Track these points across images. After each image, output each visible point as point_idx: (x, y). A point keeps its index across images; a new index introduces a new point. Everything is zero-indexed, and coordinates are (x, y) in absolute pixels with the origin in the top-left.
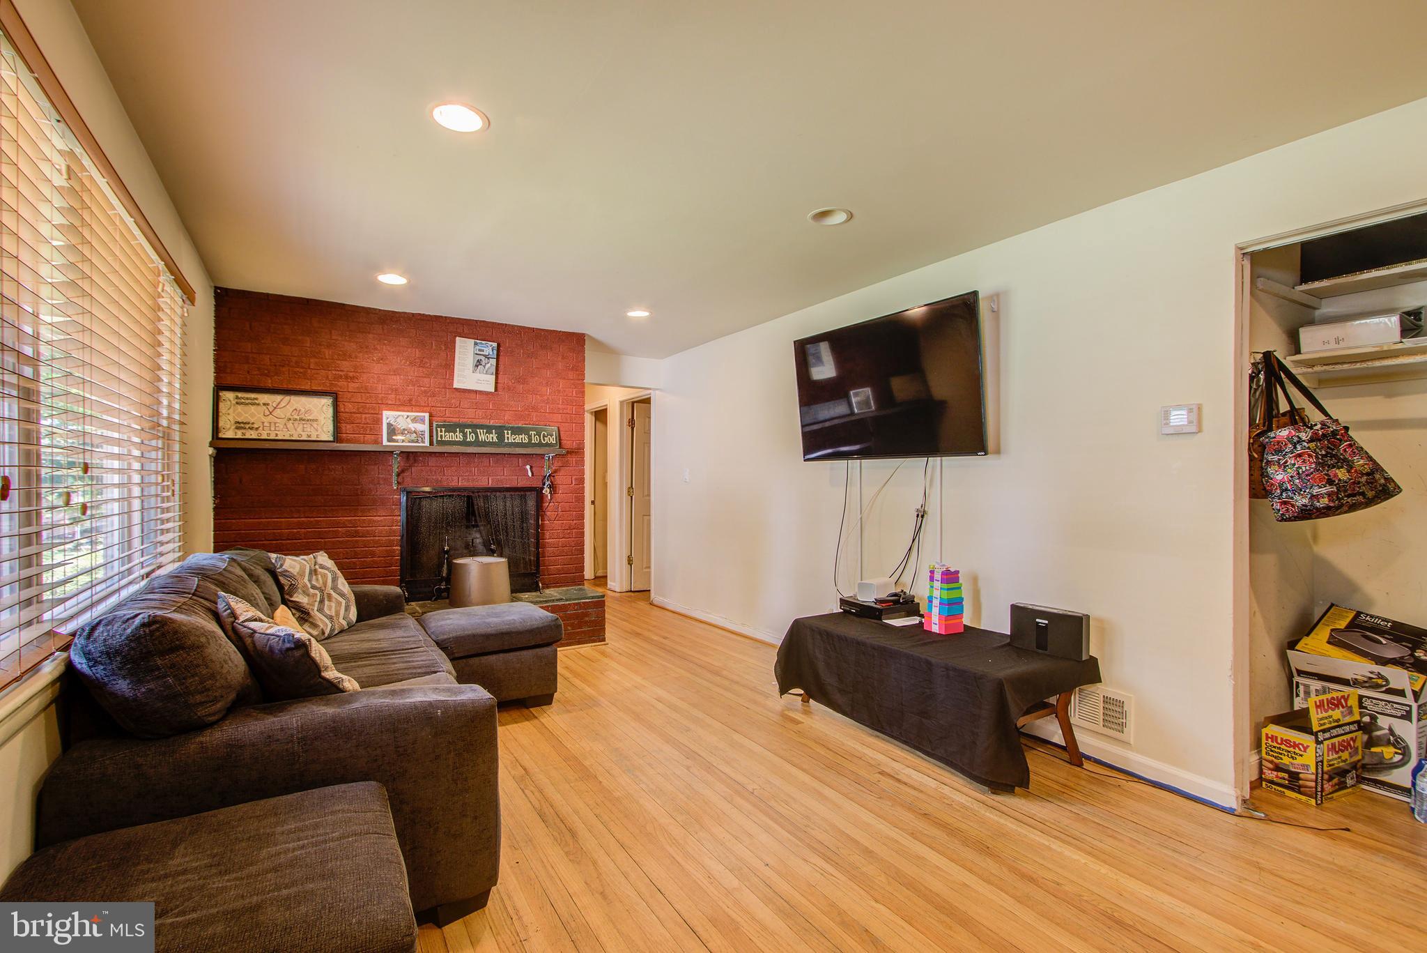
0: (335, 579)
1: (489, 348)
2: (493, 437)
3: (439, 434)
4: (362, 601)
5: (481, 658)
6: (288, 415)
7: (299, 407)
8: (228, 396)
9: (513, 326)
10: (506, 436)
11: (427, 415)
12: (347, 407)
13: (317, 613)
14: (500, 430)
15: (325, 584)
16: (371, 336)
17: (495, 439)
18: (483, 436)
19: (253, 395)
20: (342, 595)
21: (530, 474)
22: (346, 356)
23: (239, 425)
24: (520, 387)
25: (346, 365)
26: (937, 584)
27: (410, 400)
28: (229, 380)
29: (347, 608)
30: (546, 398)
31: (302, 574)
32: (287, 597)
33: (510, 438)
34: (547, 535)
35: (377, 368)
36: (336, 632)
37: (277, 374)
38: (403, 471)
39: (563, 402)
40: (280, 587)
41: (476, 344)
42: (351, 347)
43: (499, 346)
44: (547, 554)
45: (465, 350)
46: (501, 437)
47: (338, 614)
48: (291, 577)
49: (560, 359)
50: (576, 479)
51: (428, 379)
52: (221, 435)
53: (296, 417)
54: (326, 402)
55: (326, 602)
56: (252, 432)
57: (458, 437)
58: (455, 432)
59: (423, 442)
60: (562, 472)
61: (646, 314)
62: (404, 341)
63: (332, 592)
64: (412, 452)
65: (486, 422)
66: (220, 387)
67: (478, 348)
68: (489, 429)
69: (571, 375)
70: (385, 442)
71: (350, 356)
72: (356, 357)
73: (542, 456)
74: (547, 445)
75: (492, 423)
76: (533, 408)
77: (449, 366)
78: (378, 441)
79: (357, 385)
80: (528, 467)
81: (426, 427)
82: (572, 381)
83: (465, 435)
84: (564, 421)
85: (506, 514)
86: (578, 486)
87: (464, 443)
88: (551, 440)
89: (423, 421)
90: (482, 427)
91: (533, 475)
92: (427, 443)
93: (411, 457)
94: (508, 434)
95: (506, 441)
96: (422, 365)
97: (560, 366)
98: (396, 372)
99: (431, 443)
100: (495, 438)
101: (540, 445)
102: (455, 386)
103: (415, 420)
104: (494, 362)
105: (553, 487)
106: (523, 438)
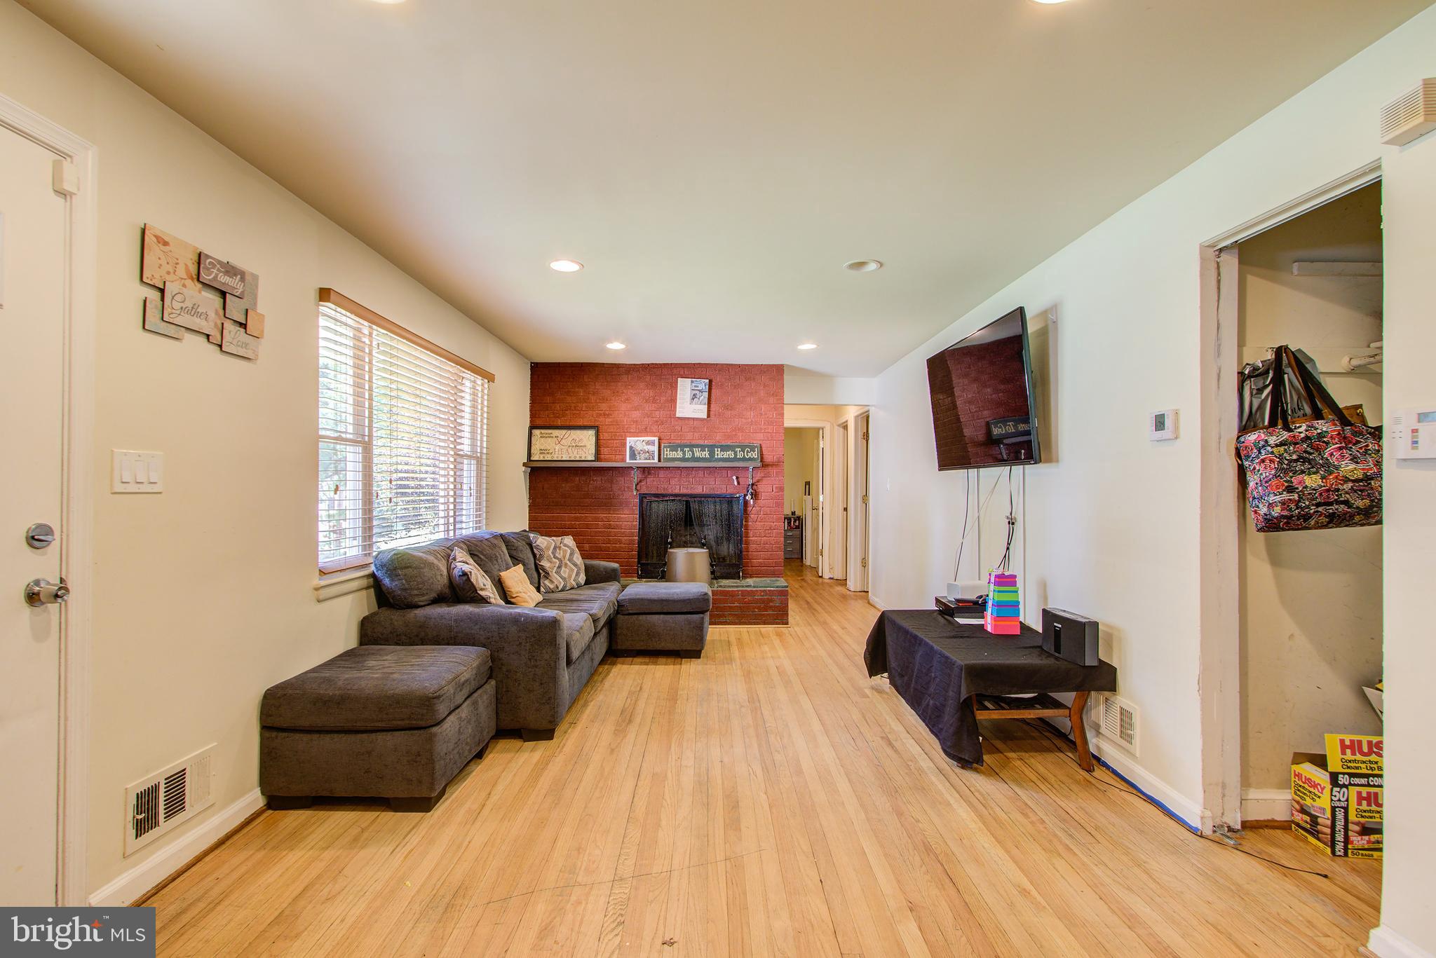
0: (572, 554)
1: (703, 384)
2: (706, 454)
3: (666, 453)
4: (588, 569)
5: (648, 616)
6: (569, 444)
7: (574, 437)
8: (536, 432)
9: (722, 365)
10: (716, 452)
11: (656, 439)
12: (604, 436)
13: (555, 574)
14: (711, 448)
15: (564, 558)
16: (620, 384)
17: (708, 456)
18: (698, 453)
19: (550, 431)
20: (575, 565)
21: (736, 483)
22: (604, 400)
23: (542, 451)
24: (728, 413)
25: (604, 406)
26: (992, 586)
27: (646, 428)
28: (538, 422)
29: (578, 574)
30: (750, 420)
31: (548, 548)
32: (538, 562)
33: (719, 454)
34: (751, 534)
35: (623, 407)
36: (568, 588)
37: (563, 416)
38: (640, 481)
39: (765, 423)
40: (534, 555)
41: (692, 382)
42: (607, 393)
43: (711, 382)
44: (751, 550)
45: (685, 387)
46: (712, 453)
47: (570, 576)
48: (542, 550)
49: (762, 388)
50: (776, 488)
51: (658, 412)
52: (532, 459)
53: (574, 444)
54: (592, 433)
55: (563, 569)
56: (549, 456)
57: (679, 454)
58: (677, 451)
59: (654, 459)
60: (765, 481)
61: (814, 346)
62: (642, 385)
63: (568, 562)
64: (647, 467)
65: (701, 442)
66: (532, 427)
67: (694, 384)
68: (703, 448)
69: (771, 400)
70: (628, 461)
71: (607, 400)
72: (610, 400)
73: (747, 469)
74: (750, 459)
75: (706, 442)
76: (739, 429)
77: (673, 401)
78: (624, 460)
79: (610, 420)
80: (734, 478)
81: (656, 449)
82: (773, 406)
83: (684, 453)
84: (766, 439)
85: (716, 515)
86: (778, 494)
87: (684, 459)
88: (754, 455)
89: (652, 443)
90: (697, 446)
91: (738, 483)
92: (656, 460)
93: (646, 470)
94: (718, 451)
95: (716, 457)
96: (654, 401)
97: (762, 393)
98: (636, 409)
99: (659, 461)
100: (707, 454)
101: (744, 459)
102: (677, 416)
103: (648, 443)
104: (706, 395)
105: (755, 495)
106: (730, 454)
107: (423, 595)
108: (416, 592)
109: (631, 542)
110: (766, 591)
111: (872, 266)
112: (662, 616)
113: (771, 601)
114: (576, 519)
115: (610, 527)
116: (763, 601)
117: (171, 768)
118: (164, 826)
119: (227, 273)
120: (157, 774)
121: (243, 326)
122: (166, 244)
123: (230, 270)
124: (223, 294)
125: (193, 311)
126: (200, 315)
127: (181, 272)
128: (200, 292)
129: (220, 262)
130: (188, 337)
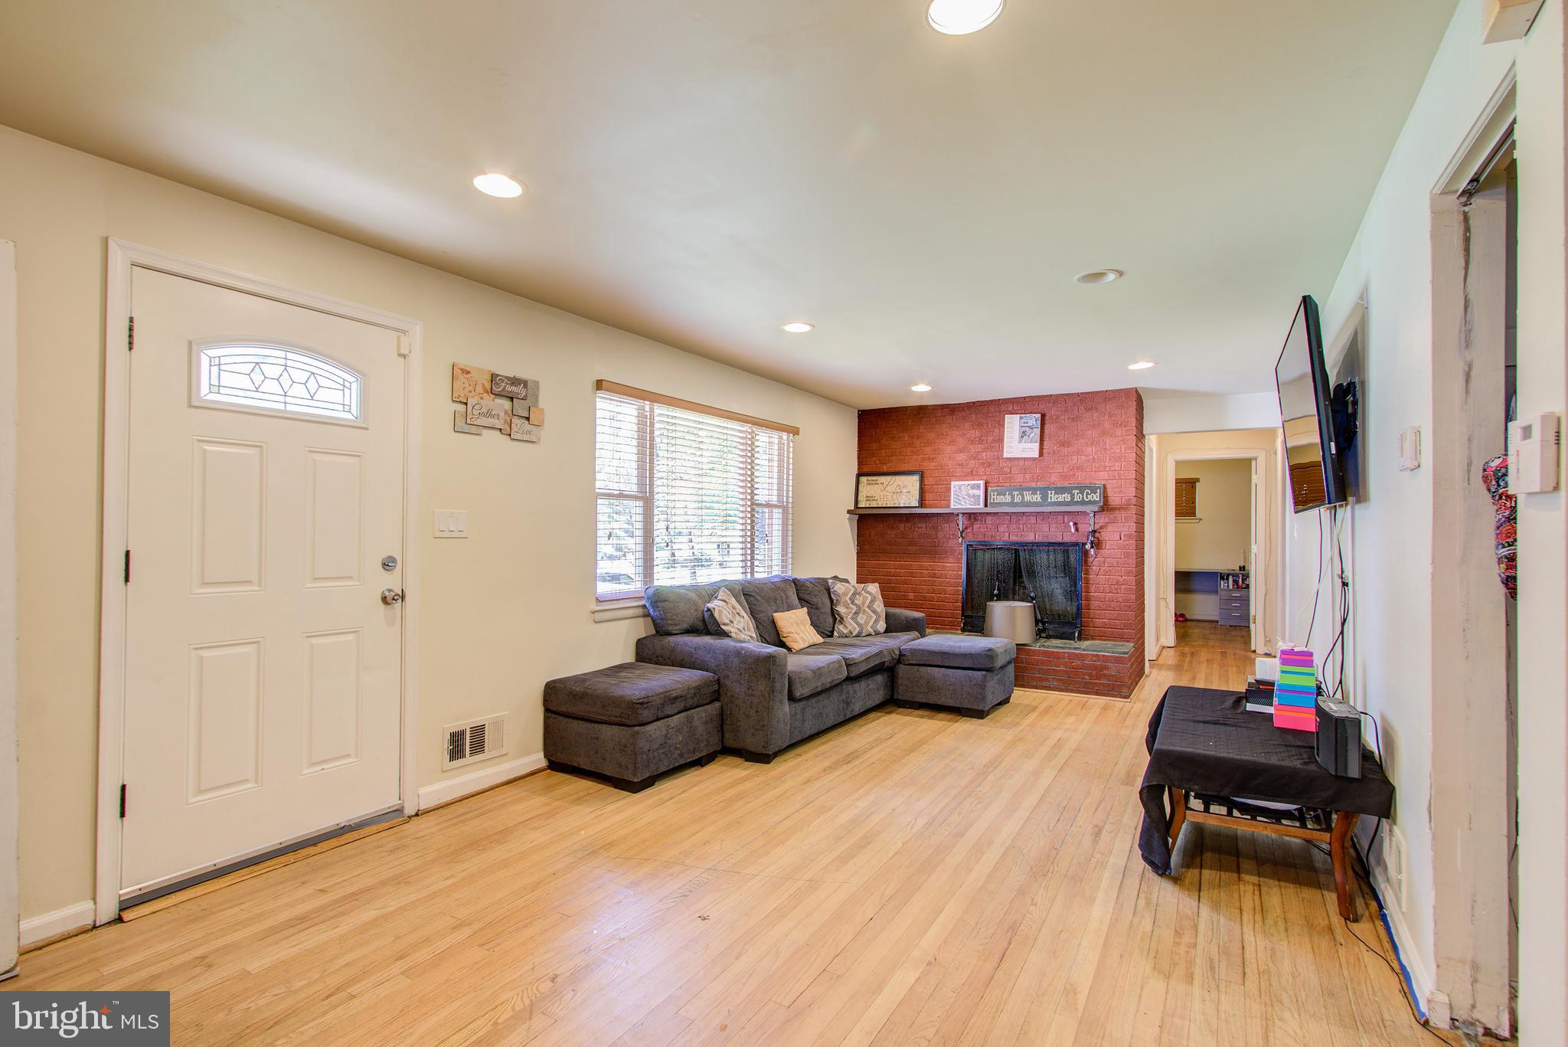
0: (873, 601)
1: (1033, 419)
2: (1037, 498)
3: (992, 497)
4: (888, 617)
6: (894, 491)
7: (899, 483)
8: (863, 479)
9: (1058, 395)
10: (1050, 496)
11: (982, 483)
12: (928, 481)
13: (851, 621)
14: (1044, 492)
15: (864, 604)
16: (944, 425)
17: (1039, 500)
18: (1028, 497)
19: (876, 478)
20: (874, 612)
21: (1073, 530)
22: (929, 443)
23: (868, 499)
24: (1065, 450)
25: (928, 450)
27: (972, 471)
28: (866, 469)
29: (876, 621)
30: (1091, 457)
31: (845, 594)
32: (834, 607)
33: (1053, 497)
34: (1092, 588)
35: (949, 450)
36: (864, 635)
37: (889, 462)
38: (966, 528)
39: (1110, 460)
40: (832, 601)
41: (1021, 418)
42: (931, 435)
43: (1043, 416)
44: (1092, 607)
45: (1013, 424)
46: (1045, 497)
47: (867, 623)
48: (839, 595)
49: (1107, 417)
50: (1125, 535)
51: (985, 453)
52: (859, 506)
53: (898, 490)
54: (916, 478)
55: (861, 615)
56: (874, 502)
57: (1008, 499)
58: (1004, 495)
59: (979, 505)
60: (1110, 528)
61: (1150, 365)
62: (967, 425)
63: (867, 609)
64: (974, 513)
65: (1033, 485)
66: (859, 475)
67: (1023, 421)
68: (1034, 491)
69: (1119, 432)
70: (952, 507)
71: (931, 443)
72: (935, 443)
73: (1085, 513)
74: (1090, 502)
75: (1040, 485)
76: (1078, 468)
77: (1000, 440)
78: (948, 506)
79: (934, 464)
80: (1071, 524)
81: (981, 493)
82: (1120, 438)
83: (1013, 497)
84: (1112, 477)
85: (1049, 566)
86: (1127, 542)
87: (1012, 504)
88: (1095, 497)
89: (978, 486)
90: (1028, 489)
91: (1077, 530)
92: (982, 505)
93: (972, 516)
94: (1051, 494)
95: (1049, 500)
96: (981, 441)
97: (1107, 425)
98: (961, 451)
99: (986, 506)
100: (1039, 498)
101: (1083, 503)
102: (1004, 456)
103: (974, 487)
104: (1038, 431)
105: (1097, 544)
106: (1066, 497)
107: (676, 625)
108: (670, 622)
109: (956, 593)
110: (1098, 655)
111: (1112, 277)
112: (943, 669)
113: (1107, 668)
114: (901, 567)
115: (934, 576)
116: (1095, 667)
117: (477, 721)
118: (469, 759)
119: (513, 384)
120: (466, 724)
121: (528, 419)
122: (468, 372)
123: (515, 381)
124: (512, 399)
125: (489, 414)
126: (492, 416)
127: (479, 389)
128: (493, 401)
129: (507, 378)
130: (485, 432)
